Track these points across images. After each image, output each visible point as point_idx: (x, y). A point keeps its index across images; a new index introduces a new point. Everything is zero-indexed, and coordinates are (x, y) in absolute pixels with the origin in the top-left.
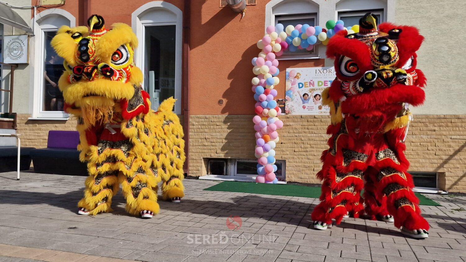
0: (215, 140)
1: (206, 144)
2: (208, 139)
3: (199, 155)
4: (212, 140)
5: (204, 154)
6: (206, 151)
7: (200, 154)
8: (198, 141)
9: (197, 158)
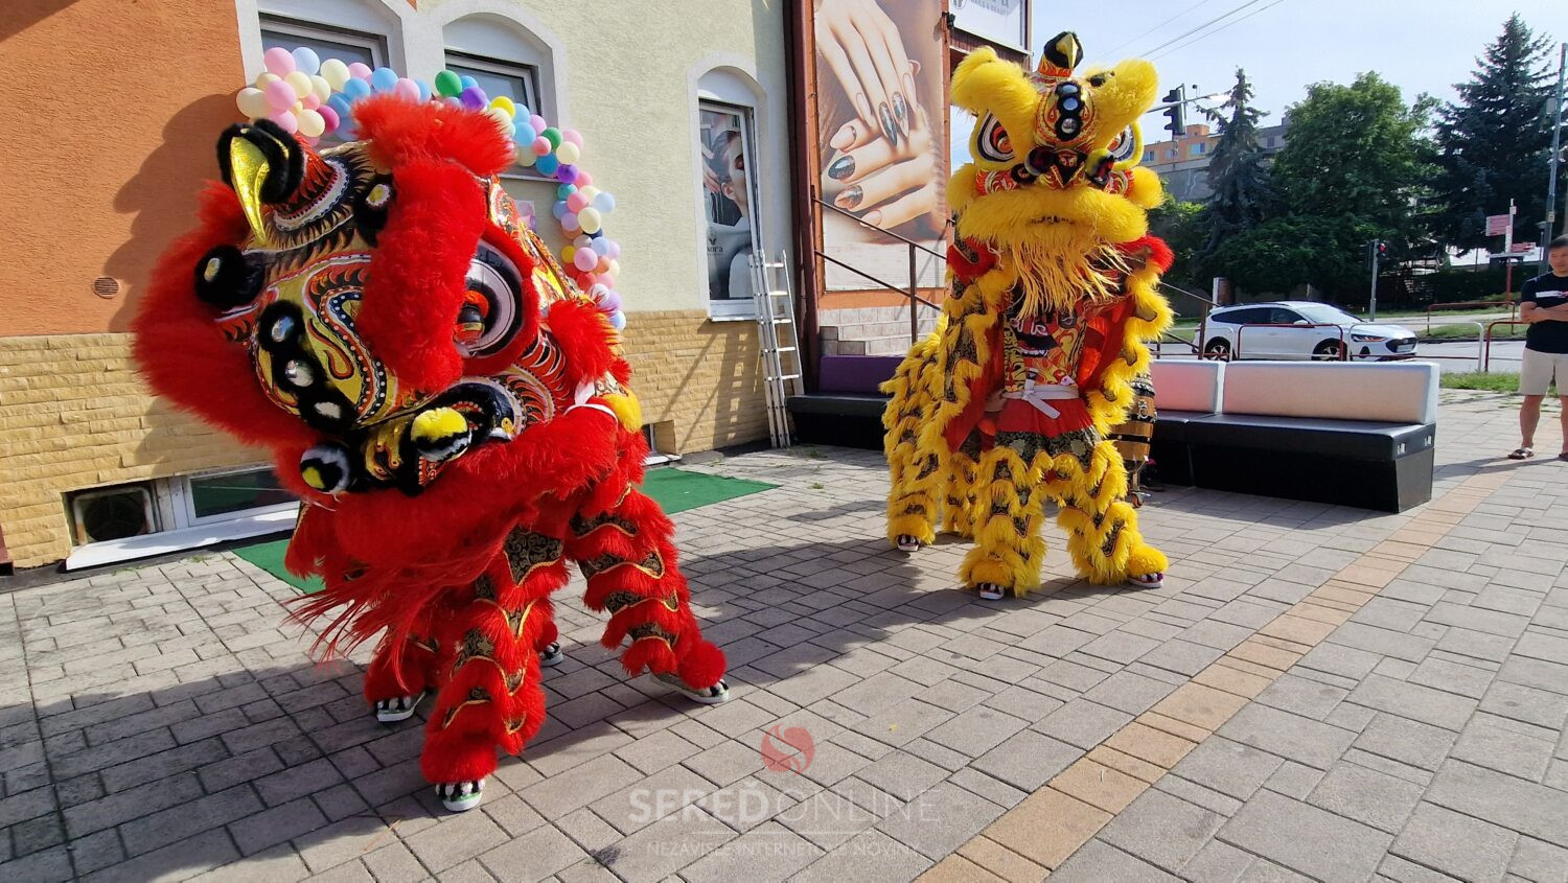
0: (106, 423)
1: (69, 440)
2: (73, 421)
3: (41, 485)
4: (95, 425)
5: (66, 480)
6: (71, 466)
7: (46, 482)
8: (28, 436)
9: (32, 498)
